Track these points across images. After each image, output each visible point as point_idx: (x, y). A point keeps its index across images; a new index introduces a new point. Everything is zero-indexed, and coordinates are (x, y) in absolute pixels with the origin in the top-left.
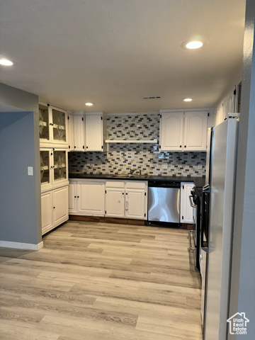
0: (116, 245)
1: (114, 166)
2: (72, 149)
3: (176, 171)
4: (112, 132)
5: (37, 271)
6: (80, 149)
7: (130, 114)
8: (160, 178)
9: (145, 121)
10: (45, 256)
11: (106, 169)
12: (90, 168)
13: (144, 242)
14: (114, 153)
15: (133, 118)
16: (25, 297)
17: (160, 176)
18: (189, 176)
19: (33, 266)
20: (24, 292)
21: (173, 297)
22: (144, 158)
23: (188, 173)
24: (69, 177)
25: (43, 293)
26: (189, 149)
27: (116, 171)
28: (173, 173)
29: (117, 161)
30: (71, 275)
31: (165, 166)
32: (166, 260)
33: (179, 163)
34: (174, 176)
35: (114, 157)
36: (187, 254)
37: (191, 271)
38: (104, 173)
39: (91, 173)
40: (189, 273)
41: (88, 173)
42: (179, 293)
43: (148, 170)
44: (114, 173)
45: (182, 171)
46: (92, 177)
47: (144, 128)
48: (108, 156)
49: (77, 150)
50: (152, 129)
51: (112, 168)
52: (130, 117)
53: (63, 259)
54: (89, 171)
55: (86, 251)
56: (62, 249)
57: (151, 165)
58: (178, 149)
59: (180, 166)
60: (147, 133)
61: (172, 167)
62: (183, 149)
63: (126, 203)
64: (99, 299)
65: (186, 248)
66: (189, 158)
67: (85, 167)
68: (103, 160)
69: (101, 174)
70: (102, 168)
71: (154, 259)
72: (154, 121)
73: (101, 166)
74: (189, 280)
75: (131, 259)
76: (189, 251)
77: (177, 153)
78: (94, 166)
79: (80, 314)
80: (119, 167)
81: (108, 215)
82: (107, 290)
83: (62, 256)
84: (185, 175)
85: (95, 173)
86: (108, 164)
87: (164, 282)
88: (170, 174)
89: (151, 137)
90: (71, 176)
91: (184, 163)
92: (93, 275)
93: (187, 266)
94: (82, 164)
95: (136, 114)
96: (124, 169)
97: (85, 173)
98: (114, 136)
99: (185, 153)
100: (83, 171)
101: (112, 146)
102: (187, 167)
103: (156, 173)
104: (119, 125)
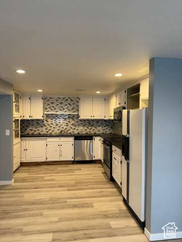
0: (61, 176)
1: (49, 128)
2: (22, 118)
3: (88, 130)
4: (47, 107)
5: (20, 194)
6: (27, 118)
7: (60, 97)
8: (78, 135)
9: (69, 101)
10: (20, 187)
11: (43, 131)
12: (31, 130)
13: (76, 172)
14: (49, 120)
15: (61, 99)
16: (24, 207)
17: (78, 133)
18: (95, 133)
19: (16, 193)
20: (22, 205)
21: (105, 193)
22: (68, 123)
23: (94, 131)
24: (21, 137)
25: (34, 203)
26: (96, 118)
27: (50, 132)
28: (86, 131)
29: (51, 125)
30: (45, 193)
31: (81, 128)
32: (93, 179)
33: (89, 126)
34: (87, 133)
35: (49, 123)
36: (102, 175)
37: (108, 182)
38: (42, 133)
39: (33, 134)
40: (107, 183)
41: (30, 133)
42: (107, 192)
43: (71, 131)
44: (49, 133)
45: (91, 130)
46: (33, 136)
47: (68, 105)
48: (45, 122)
49: (24, 118)
50: (73, 106)
51: (48, 130)
52: (59, 98)
53: (33, 186)
54: (31, 132)
55: (44, 181)
56: (28, 182)
57: (73, 127)
58: (89, 118)
59: (90, 128)
60: (70, 108)
61: (86, 128)
62: (92, 118)
63: (61, 151)
64: (68, 200)
65: (100, 172)
66: (95, 123)
67: (28, 130)
68: (41, 124)
69: (40, 134)
70: (40, 130)
71: (87, 179)
72: (74, 101)
73: (40, 129)
74: (109, 186)
75: (74, 181)
76: (102, 173)
77: (88, 120)
78: (34, 129)
79: (63, 208)
80: (53, 129)
81: (49, 160)
82: (70, 196)
83: (31, 185)
84: (93, 132)
85: (35, 133)
86: (45, 128)
87: (98, 188)
88: (84, 132)
89: (73, 111)
90: (22, 136)
91: (92, 126)
92: (57, 191)
93: (105, 180)
94: (26, 128)
95: (63, 97)
96: (56, 130)
97: (28, 134)
98: (49, 109)
99: (93, 120)
100: (27, 133)
101: (48, 116)
102: (94, 128)
103: (76, 132)
104: (52, 103)
